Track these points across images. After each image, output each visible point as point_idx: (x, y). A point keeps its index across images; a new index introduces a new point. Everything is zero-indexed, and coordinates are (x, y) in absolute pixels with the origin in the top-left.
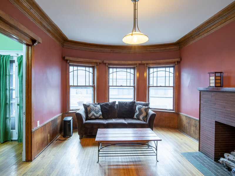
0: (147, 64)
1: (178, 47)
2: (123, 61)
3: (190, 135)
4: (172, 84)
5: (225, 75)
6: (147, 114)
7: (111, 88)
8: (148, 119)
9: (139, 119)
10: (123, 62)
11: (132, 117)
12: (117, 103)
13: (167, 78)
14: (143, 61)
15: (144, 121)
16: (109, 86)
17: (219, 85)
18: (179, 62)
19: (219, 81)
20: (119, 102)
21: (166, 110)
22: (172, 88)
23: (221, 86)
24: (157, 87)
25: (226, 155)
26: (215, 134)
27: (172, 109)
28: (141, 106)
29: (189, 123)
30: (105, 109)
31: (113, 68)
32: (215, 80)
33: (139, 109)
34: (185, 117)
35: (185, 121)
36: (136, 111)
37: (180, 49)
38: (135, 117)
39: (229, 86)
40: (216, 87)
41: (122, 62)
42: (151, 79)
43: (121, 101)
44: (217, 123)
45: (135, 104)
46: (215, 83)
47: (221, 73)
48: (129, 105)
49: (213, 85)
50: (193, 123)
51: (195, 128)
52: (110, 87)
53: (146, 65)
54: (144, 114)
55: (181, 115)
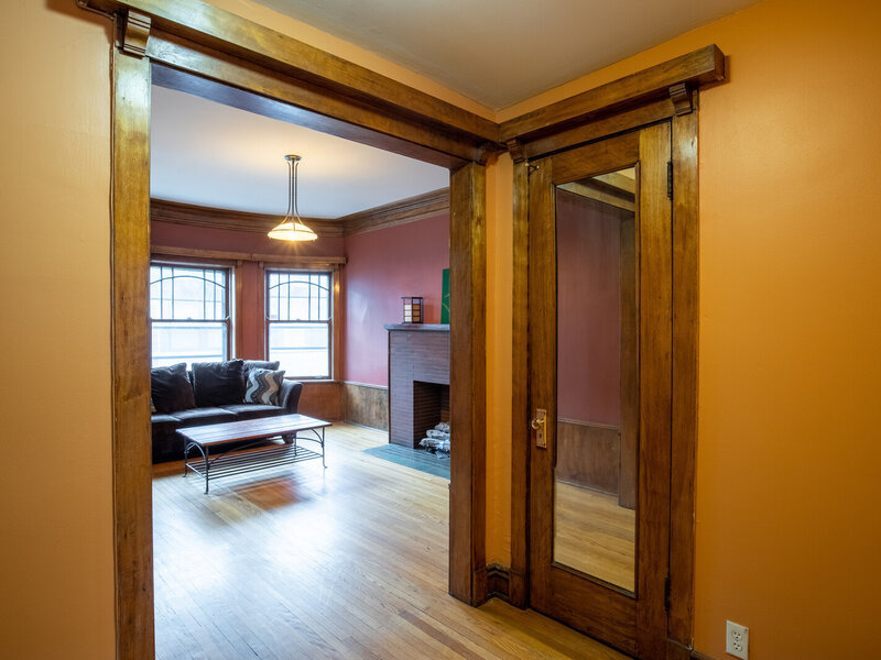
0: (265, 262)
1: (341, 230)
2: (199, 249)
3: (370, 424)
4: (325, 317)
5: (426, 302)
6: (281, 388)
7: (156, 328)
8: (285, 399)
9: (258, 402)
10: (198, 253)
11: (240, 401)
12: (189, 368)
13: (314, 301)
14: (255, 255)
15: (274, 404)
16: (149, 321)
17: (417, 319)
18: (342, 267)
19: (417, 313)
20: (194, 366)
21: (313, 378)
22: (326, 325)
23: (421, 322)
24: (289, 321)
25: (428, 433)
26: (415, 402)
27: (327, 374)
28: (263, 370)
29: (366, 400)
30: (161, 385)
31: (161, 266)
32: (413, 310)
33: (259, 378)
34: (357, 389)
35: (357, 397)
36: (250, 383)
37: (345, 234)
38: (248, 398)
39: (432, 322)
40: (413, 322)
41: (196, 251)
42: (273, 302)
43: (200, 361)
44: (417, 384)
45: (243, 368)
46: (413, 316)
47: (420, 298)
48: (228, 372)
49: (409, 319)
50: (375, 396)
51: (378, 406)
52: (154, 324)
53: (261, 265)
54: (273, 388)
55: (349, 387)
